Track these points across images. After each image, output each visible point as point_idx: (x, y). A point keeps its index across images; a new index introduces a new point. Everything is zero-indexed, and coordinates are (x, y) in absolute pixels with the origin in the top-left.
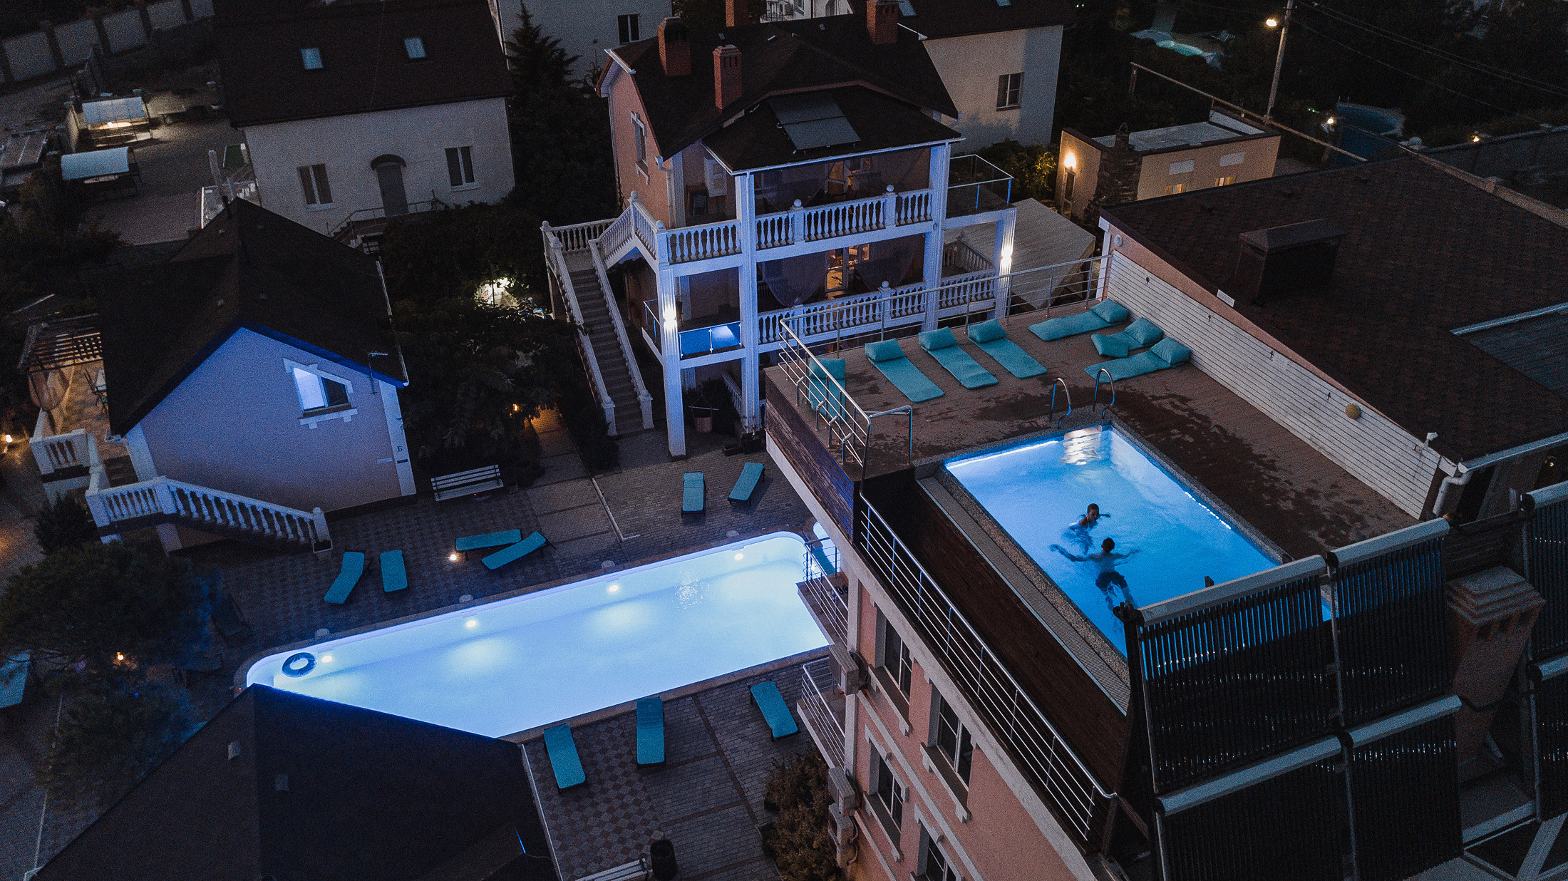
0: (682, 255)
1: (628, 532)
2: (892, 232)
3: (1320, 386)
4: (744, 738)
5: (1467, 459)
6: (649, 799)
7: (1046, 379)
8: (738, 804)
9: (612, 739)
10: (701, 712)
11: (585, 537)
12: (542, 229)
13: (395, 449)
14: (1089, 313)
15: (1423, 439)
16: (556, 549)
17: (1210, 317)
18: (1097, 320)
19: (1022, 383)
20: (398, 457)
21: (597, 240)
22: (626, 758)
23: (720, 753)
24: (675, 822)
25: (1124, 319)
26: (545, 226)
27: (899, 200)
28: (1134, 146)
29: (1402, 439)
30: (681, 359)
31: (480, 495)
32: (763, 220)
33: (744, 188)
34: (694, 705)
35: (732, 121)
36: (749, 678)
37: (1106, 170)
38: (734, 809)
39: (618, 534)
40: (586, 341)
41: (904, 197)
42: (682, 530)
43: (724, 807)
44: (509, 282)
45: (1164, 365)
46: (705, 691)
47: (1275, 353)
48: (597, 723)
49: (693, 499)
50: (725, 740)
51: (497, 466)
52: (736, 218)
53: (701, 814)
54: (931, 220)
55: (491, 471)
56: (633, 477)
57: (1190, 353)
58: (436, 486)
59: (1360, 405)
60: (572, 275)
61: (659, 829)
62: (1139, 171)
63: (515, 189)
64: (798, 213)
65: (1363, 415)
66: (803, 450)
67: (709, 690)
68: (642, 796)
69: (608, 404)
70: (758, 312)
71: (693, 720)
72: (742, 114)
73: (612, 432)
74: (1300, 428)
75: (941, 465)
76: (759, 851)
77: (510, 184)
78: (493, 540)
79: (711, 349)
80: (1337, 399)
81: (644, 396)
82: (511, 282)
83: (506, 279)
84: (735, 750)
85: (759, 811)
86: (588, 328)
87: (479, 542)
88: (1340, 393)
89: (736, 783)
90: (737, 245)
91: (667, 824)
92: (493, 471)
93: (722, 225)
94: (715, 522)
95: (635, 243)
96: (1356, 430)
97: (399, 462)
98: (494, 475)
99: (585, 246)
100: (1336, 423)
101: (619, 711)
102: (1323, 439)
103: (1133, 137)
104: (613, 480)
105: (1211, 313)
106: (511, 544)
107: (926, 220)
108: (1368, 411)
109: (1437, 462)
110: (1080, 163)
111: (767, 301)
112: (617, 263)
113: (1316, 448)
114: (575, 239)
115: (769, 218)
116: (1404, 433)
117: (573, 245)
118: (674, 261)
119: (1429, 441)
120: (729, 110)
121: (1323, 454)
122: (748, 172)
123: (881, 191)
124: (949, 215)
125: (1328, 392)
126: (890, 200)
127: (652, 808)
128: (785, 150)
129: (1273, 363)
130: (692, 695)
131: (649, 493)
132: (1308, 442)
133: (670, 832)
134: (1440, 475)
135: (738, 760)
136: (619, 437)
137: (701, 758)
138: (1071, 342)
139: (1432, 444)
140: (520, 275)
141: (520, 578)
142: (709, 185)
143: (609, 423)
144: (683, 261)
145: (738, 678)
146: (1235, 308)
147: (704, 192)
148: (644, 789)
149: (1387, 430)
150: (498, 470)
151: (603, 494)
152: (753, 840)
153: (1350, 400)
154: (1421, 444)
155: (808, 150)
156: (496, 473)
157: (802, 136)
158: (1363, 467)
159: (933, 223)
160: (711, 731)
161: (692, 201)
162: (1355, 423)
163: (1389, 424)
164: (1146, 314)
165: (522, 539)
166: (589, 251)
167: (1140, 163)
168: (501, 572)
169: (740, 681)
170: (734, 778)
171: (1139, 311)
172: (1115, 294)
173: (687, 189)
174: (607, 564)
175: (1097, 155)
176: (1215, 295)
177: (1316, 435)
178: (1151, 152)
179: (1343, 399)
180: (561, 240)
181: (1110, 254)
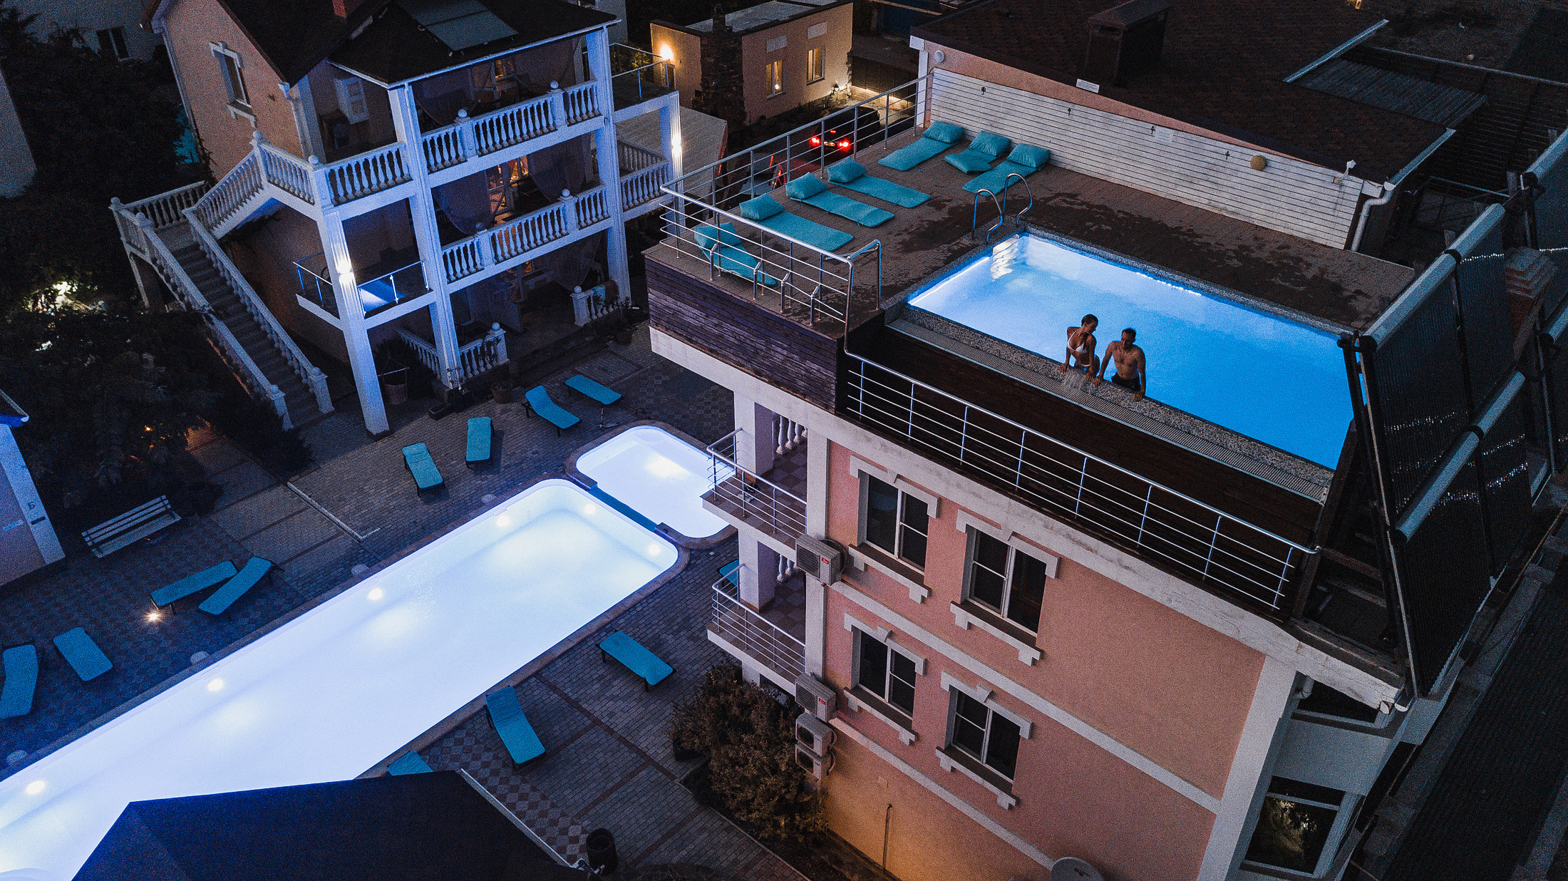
0: (346, 194)
1: (363, 529)
2: (564, 134)
3: (1215, 146)
4: (613, 698)
5: (1390, 177)
6: (544, 797)
7: (935, 203)
8: (644, 766)
9: (468, 750)
10: (554, 688)
11: (312, 549)
12: (112, 208)
13: (25, 510)
14: (922, 141)
15: (1342, 170)
16: (282, 570)
17: (1069, 110)
18: (935, 144)
19: (916, 212)
20: (30, 515)
21: (194, 207)
22: (495, 765)
23: (596, 722)
24: (587, 810)
25: (960, 139)
26: (114, 205)
27: (565, 95)
28: (731, 28)
29: (1319, 176)
30: (365, 318)
31: (152, 536)
32: (428, 138)
33: (401, 102)
34: (540, 684)
35: (360, 30)
36: (587, 637)
37: (709, 56)
38: (643, 773)
39: (352, 535)
40: (221, 328)
41: (570, 93)
42: (425, 511)
43: (632, 775)
44: (70, 287)
45: (1032, 170)
46: (546, 666)
47: (1157, 128)
48: (441, 739)
49: (426, 472)
50: (597, 709)
51: (164, 497)
52: (397, 141)
53: (612, 790)
54: (600, 115)
55: (158, 505)
56: (337, 469)
57: (1049, 153)
58: (91, 540)
59: (1262, 154)
60: (176, 254)
61: (573, 823)
62: (741, 51)
63: (38, 175)
64: (465, 126)
65: (1272, 164)
66: (731, 331)
67: (550, 664)
68: (535, 796)
69: (275, 394)
70: (442, 245)
71: (548, 700)
72: (370, 21)
73: (288, 425)
74: (1196, 197)
75: (904, 305)
76: (692, 806)
77: (31, 168)
78: (200, 581)
79: (397, 299)
80: (1238, 155)
81: (316, 377)
82: (73, 286)
83: (65, 283)
84: (611, 715)
85: (670, 765)
86: (221, 313)
87: (184, 588)
88: (1240, 149)
89: (633, 748)
90: (405, 172)
91: (579, 816)
92: (161, 504)
93: (384, 150)
94: (463, 490)
95: (269, 193)
96: (1263, 181)
97: (33, 523)
98: (163, 509)
99: (178, 218)
100: (1238, 180)
101: (460, 718)
102: (1224, 201)
103: (729, 18)
104: (313, 477)
105: (1070, 106)
106: (227, 580)
107: (595, 116)
108: (1275, 158)
109: (1360, 188)
110: (677, 53)
111: (448, 233)
112: (235, 228)
113: (1216, 211)
114: (164, 212)
115: (435, 135)
116: (1320, 169)
117: (166, 220)
118: (337, 202)
119: (1349, 169)
120: (355, 18)
121: (1225, 214)
122: (406, 83)
123: (546, 90)
124: (616, 108)
125: (1225, 152)
126: (556, 98)
127: (553, 806)
128: (438, 54)
129: (1154, 139)
130: (533, 675)
131: (367, 480)
132: (1206, 208)
133: (586, 822)
134: (1363, 198)
135: (619, 723)
136: (297, 430)
137: (579, 735)
138: (926, 168)
139: (1352, 172)
140: (83, 275)
141: (257, 615)
142: (347, 110)
143: (283, 416)
144: (348, 201)
145: (576, 641)
146: (1101, 93)
147: (343, 119)
148: (534, 789)
149: (1299, 171)
150: (166, 502)
151: (310, 497)
152: (682, 799)
153: (1253, 153)
154: (1339, 175)
155: (465, 50)
156: (165, 506)
157: (454, 35)
158: (1274, 215)
159: (603, 117)
160: (575, 704)
161: (331, 133)
162: (1262, 174)
163: (1301, 165)
164: (984, 127)
165: (238, 571)
166: (187, 222)
167: (740, 44)
168: (228, 614)
169: (579, 643)
170: (626, 742)
171: (975, 127)
172: (940, 114)
173: (321, 118)
174: (358, 569)
175: (696, 42)
176: (1074, 84)
177: (1214, 198)
178: (748, 32)
179: (1243, 154)
180: (147, 217)
181: (928, 73)
